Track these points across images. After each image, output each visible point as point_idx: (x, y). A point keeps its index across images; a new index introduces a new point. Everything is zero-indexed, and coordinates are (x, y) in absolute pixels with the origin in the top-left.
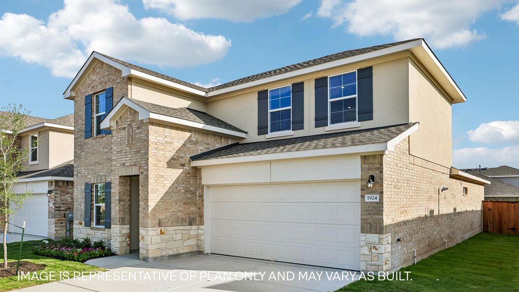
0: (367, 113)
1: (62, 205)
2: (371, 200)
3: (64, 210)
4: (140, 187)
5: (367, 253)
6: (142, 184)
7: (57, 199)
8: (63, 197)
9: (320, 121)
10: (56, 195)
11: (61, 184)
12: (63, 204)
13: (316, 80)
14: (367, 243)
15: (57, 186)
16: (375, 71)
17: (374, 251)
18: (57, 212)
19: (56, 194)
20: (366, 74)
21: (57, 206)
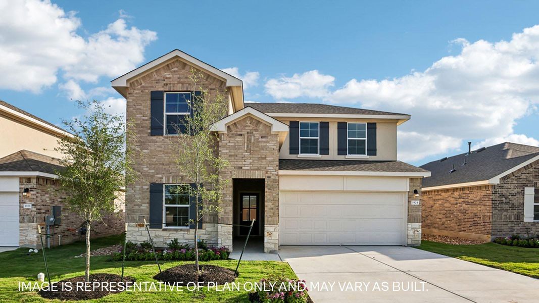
0: (372, 151)
1: (42, 207)
2: (415, 204)
3: (44, 213)
4: (266, 189)
5: (413, 234)
6: (269, 187)
7: (38, 199)
8: (44, 198)
9: (341, 151)
10: (37, 195)
11: (41, 181)
12: (43, 205)
13: (338, 123)
14: (413, 229)
15: (38, 184)
16: (378, 126)
17: (416, 232)
18: (39, 215)
19: (37, 193)
20: (372, 127)
21: (39, 207)
